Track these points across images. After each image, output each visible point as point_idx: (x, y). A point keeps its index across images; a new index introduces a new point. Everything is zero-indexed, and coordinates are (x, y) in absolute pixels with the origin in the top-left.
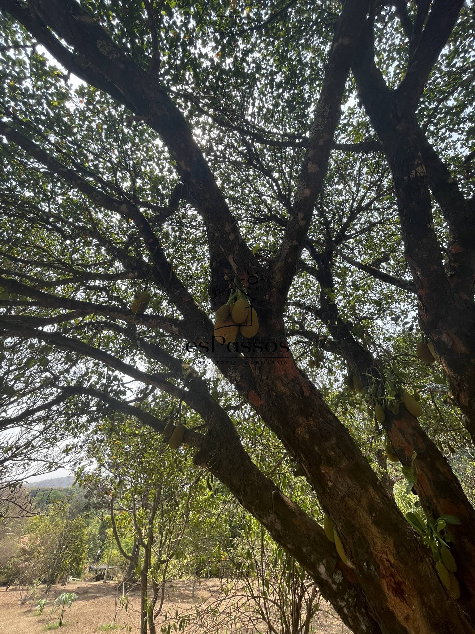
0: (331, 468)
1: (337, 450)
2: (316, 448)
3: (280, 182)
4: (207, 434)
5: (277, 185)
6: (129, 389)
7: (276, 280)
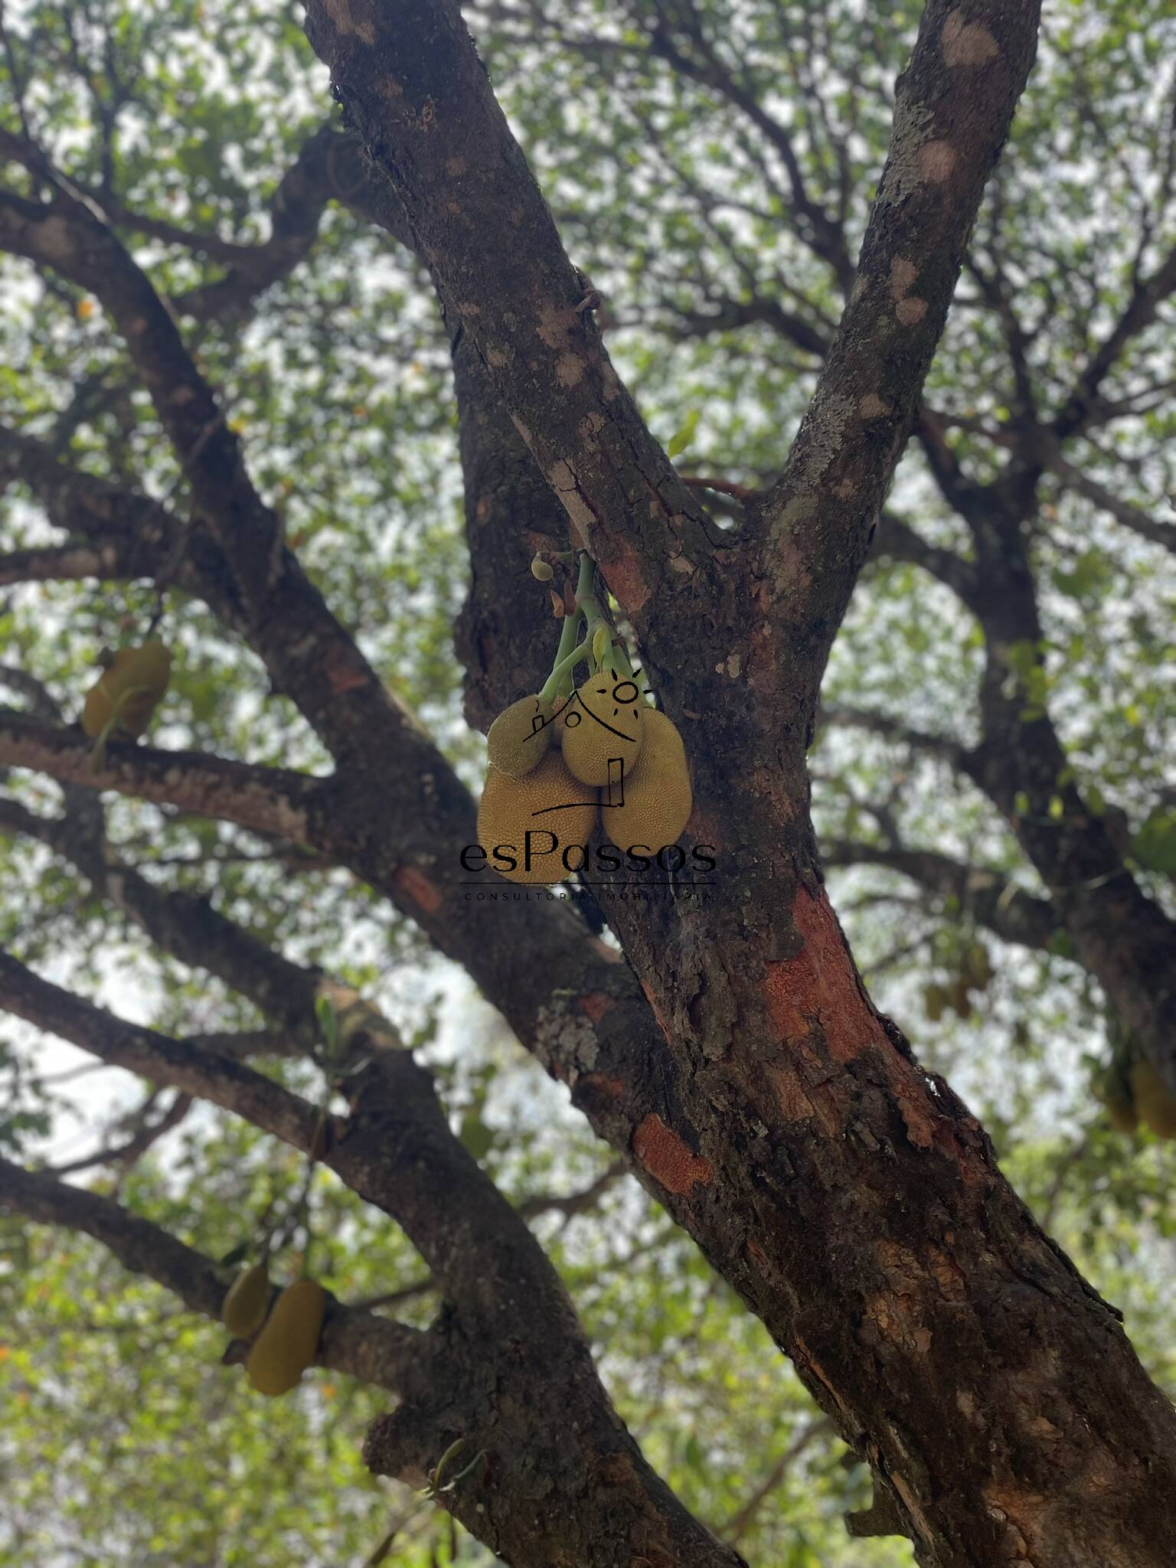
0: (1035, 1499)
1: (1067, 1413)
2: (965, 1402)
3: (800, 145)
4: (433, 1329)
5: (788, 158)
6: (68, 1106)
7: (780, 585)
